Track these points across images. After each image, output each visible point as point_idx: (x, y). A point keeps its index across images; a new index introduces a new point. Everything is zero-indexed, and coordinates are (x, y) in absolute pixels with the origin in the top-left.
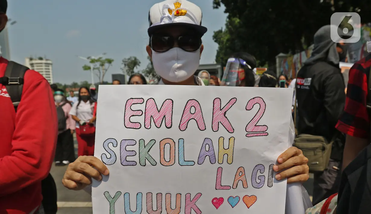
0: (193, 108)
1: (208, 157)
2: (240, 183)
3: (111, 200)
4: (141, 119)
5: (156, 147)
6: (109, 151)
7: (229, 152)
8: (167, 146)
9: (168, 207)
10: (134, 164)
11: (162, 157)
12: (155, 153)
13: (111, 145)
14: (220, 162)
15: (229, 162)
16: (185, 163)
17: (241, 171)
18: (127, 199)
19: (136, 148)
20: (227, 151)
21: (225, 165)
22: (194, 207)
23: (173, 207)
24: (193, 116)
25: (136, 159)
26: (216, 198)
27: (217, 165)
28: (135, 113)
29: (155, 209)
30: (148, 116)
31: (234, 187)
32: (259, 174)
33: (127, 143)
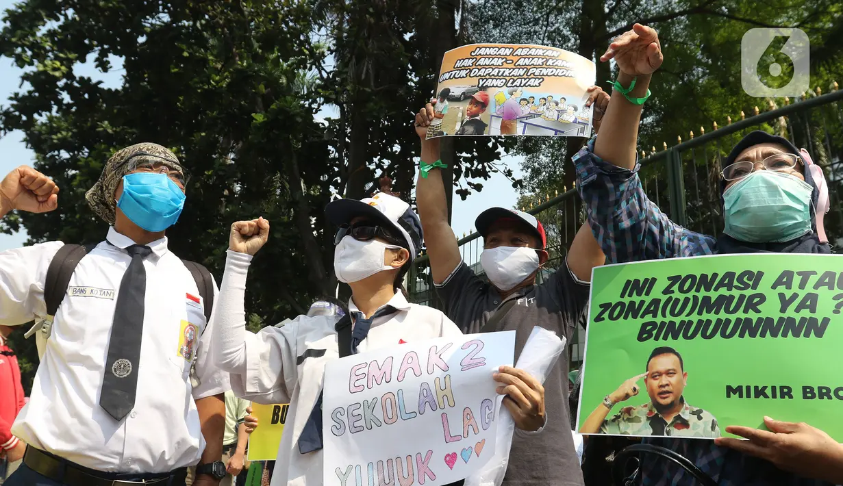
0: (410, 359)
1: (427, 403)
2: (471, 429)
3: (342, 477)
4: (364, 382)
5: (379, 406)
6: (338, 421)
7: (447, 392)
8: (388, 401)
9: (401, 475)
10: (361, 429)
11: (385, 414)
12: (378, 413)
13: (339, 415)
14: (442, 406)
15: (452, 405)
16: (408, 416)
17: (467, 413)
18: (358, 472)
19: (360, 411)
20: (444, 392)
21: (447, 410)
22: (427, 470)
23: (406, 475)
24: (409, 366)
25: (362, 423)
26: (448, 455)
27: (439, 412)
28: (359, 378)
29: (387, 482)
30: (371, 377)
31: (466, 435)
32: (488, 412)
33: (353, 408)
